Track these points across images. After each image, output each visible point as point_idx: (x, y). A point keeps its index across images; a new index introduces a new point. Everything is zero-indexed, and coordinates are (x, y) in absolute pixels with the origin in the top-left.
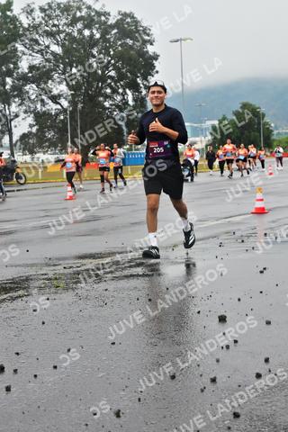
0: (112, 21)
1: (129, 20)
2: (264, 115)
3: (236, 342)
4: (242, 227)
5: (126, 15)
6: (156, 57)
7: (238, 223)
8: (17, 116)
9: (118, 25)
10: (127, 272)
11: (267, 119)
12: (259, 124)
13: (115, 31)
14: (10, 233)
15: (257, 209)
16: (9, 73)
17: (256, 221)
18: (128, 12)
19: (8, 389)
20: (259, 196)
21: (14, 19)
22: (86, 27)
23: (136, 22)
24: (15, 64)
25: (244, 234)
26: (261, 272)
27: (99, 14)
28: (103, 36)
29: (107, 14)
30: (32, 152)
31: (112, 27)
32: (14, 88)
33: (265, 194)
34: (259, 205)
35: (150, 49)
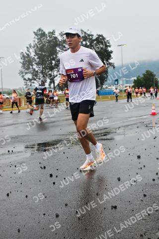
0: (94, 38)
1: (101, 37)
2: (155, 75)
3: (144, 166)
4: (147, 120)
5: (100, 36)
6: (112, 52)
7: (145, 119)
8: (57, 76)
9: (97, 39)
10: (100, 138)
11: (156, 77)
12: (153, 79)
13: (95, 42)
14: (54, 122)
15: (152, 113)
16: (54, 59)
17: (152, 118)
18: (100, 34)
19: (54, 183)
20: (153, 108)
21: (56, 38)
22: (84, 40)
23: (104, 39)
24: (56, 55)
25: (147, 123)
26: (155, 138)
27: (89, 35)
28: (91, 44)
29: (92, 35)
30: (62, 90)
31: (94, 40)
32: (55, 65)
33: (155, 107)
34: (153, 111)
35: (109, 49)
